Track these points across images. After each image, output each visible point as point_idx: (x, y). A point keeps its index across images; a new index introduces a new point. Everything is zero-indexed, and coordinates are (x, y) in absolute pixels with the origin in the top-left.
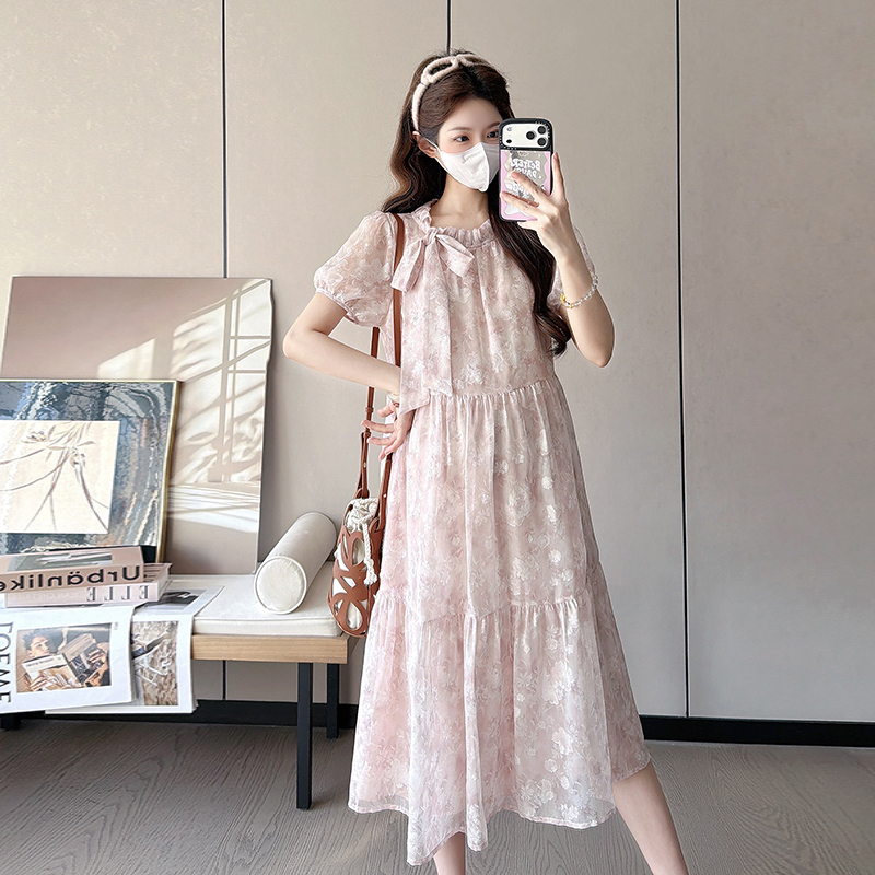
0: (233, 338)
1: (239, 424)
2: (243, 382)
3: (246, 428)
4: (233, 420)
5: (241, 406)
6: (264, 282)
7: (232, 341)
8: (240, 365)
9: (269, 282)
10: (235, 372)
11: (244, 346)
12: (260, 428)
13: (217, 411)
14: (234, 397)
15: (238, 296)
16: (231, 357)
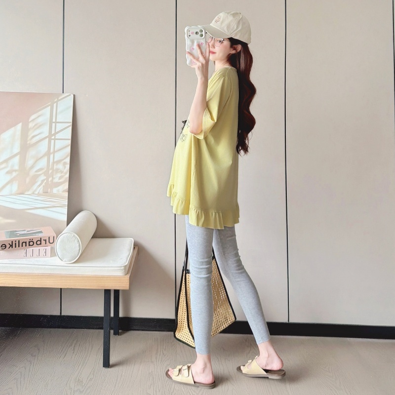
0: (54, 122)
1: (57, 165)
2: (59, 144)
3: (60, 166)
4: (54, 162)
5: (58, 156)
6: (70, 95)
7: (54, 124)
8: (58, 136)
9: (73, 95)
10: (55, 139)
11: (60, 127)
12: (68, 166)
13: (46, 159)
14: (54, 152)
15: (57, 102)
16: (53, 132)
